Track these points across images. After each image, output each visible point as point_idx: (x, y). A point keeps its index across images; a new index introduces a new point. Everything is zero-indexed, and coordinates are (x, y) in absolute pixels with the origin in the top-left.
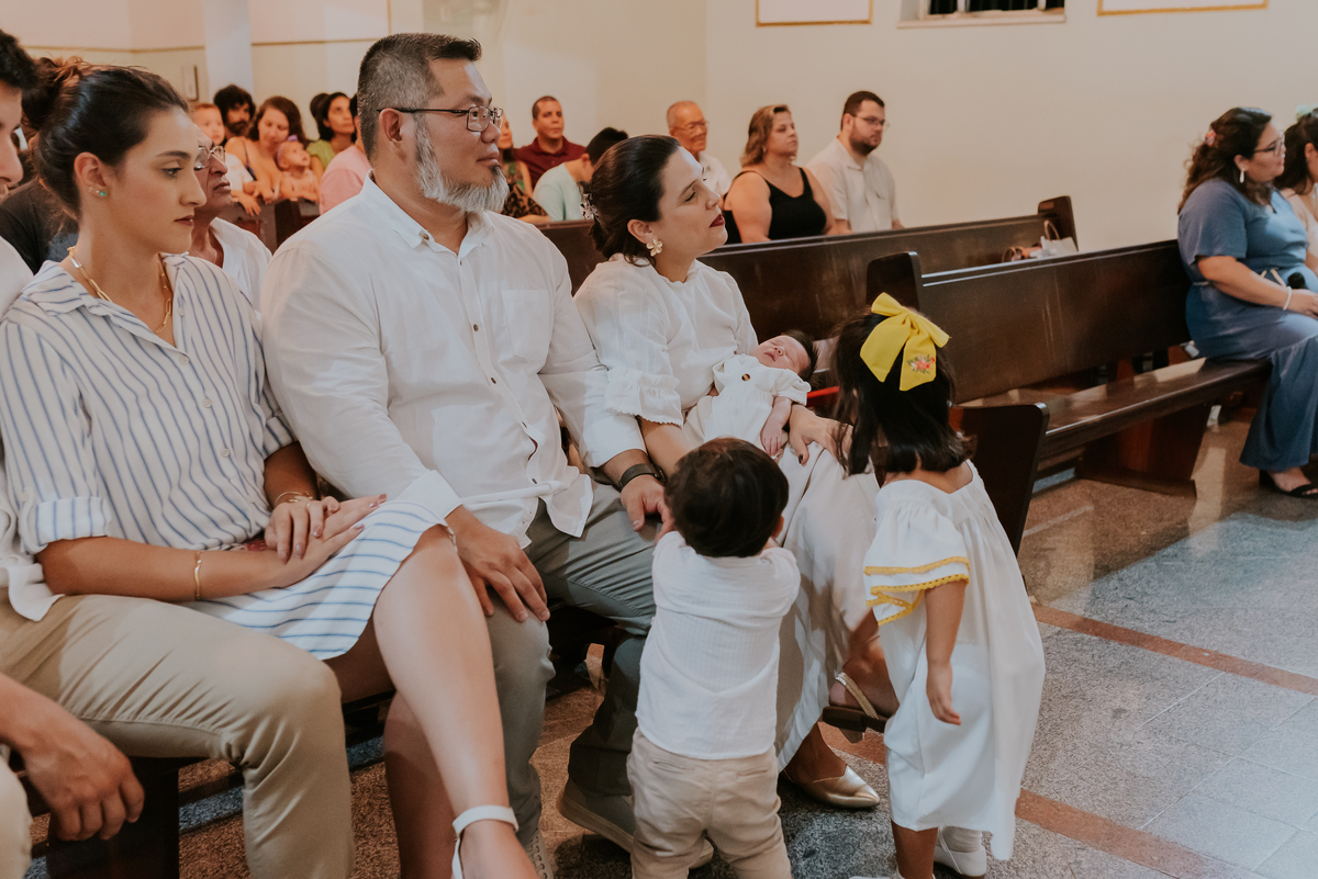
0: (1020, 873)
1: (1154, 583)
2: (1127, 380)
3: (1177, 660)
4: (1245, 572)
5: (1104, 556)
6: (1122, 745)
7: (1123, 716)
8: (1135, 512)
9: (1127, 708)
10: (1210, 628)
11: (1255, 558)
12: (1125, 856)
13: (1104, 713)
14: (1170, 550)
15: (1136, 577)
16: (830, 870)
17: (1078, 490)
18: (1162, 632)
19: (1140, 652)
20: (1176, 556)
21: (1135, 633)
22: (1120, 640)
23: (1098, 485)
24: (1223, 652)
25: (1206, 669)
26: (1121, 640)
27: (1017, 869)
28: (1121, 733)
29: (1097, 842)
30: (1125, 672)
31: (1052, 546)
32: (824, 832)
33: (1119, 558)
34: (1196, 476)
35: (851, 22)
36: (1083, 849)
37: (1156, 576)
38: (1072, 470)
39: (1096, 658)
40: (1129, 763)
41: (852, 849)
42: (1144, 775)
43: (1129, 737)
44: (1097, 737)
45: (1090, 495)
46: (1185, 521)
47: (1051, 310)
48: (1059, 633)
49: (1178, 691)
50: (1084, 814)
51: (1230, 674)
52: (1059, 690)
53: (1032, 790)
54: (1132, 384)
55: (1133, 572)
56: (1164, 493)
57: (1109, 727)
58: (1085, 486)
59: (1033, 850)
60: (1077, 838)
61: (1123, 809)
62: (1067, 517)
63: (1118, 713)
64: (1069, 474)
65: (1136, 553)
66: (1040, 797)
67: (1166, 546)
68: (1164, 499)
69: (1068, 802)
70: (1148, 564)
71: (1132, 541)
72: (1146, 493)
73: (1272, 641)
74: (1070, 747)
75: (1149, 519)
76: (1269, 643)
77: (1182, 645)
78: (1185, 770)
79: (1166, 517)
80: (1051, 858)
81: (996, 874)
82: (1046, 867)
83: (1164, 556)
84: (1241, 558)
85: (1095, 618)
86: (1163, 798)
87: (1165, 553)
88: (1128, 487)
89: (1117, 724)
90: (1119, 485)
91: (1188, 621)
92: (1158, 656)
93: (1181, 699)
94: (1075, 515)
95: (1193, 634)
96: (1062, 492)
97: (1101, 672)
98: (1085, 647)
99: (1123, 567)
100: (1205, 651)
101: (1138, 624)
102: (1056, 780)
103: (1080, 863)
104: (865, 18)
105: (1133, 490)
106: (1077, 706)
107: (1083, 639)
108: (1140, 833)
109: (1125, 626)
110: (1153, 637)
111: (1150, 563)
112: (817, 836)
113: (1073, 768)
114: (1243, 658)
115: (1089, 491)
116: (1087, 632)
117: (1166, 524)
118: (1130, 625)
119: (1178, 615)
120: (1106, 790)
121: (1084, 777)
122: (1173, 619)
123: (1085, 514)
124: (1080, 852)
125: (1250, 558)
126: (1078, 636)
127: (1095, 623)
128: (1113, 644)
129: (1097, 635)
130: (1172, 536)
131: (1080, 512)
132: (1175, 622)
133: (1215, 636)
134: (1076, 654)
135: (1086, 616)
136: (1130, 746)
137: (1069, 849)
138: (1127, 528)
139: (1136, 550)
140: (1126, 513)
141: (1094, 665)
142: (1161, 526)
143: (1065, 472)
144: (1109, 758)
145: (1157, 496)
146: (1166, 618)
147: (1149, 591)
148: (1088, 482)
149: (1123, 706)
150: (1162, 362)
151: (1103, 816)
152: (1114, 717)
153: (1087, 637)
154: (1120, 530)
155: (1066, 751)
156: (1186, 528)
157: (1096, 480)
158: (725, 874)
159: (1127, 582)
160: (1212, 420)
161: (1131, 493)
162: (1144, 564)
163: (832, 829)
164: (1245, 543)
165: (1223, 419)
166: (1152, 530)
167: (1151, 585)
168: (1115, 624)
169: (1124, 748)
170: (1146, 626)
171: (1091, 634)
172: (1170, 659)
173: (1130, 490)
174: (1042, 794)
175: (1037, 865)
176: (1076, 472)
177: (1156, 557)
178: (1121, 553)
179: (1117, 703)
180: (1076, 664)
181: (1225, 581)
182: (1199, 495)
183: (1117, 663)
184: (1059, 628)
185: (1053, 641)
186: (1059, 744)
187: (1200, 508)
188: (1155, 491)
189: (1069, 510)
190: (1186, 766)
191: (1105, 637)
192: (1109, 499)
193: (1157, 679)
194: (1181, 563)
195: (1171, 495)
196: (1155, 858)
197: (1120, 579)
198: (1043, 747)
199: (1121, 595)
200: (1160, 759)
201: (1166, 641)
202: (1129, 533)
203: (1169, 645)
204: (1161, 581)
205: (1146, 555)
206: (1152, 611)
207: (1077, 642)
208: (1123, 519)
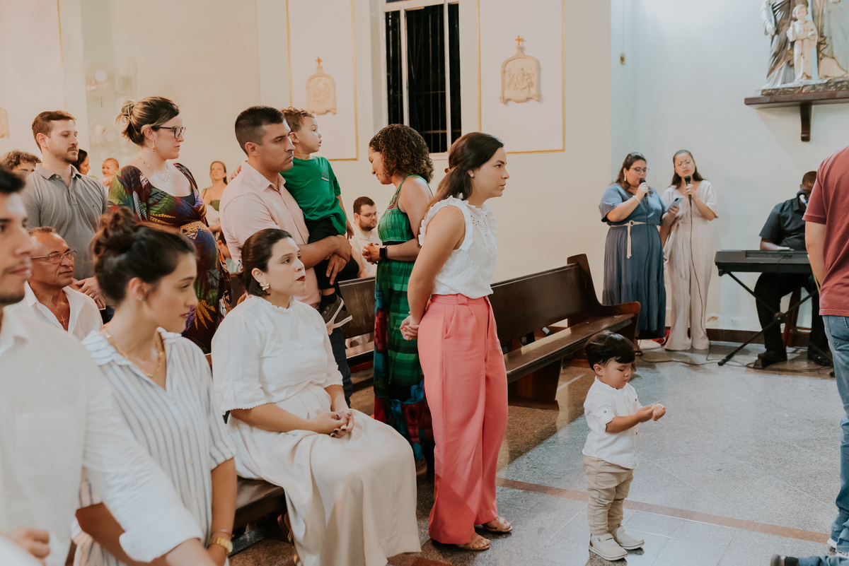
1: (546, 458)
2: (518, 350)
3: (565, 499)
5: (518, 445)
6: (545, 547)
7: (543, 531)
8: (529, 420)
9: (544, 527)
13: (533, 531)
14: (550, 440)
15: (536, 456)
18: (555, 485)
19: (546, 496)
20: (554, 442)
21: (541, 486)
26: (533, 490)
28: (544, 541)
30: (540, 508)
33: (525, 446)
34: (557, 398)
35: (347, 160)
37: (546, 454)
39: (524, 502)
40: (550, 557)
42: (559, 562)
43: (548, 543)
44: (532, 545)
46: (554, 423)
48: (502, 490)
49: (569, 516)
54: (520, 352)
55: (535, 453)
56: (542, 409)
57: (537, 539)
63: (540, 530)
65: (534, 443)
67: (548, 438)
68: (543, 412)
70: (541, 448)
71: (531, 436)
72: (533, 410)
74: (519, 551)
75: (537, 423)
79: (545, 421)
83: (548, 443)
85: (519, 480)
87: (548, 441)
89: (541, 536)
91: (567, 477)
92: (555, 498)
93: (570, 520)
97: (528, 509)
98: (517, 497)
99: (528, 451)
100: (577, 493)
104: (355, 157)
107: (515, 492)
109: (536, 483)
111: (542, 447)
116: (517, 488)
117: (546, 425)
118: (537, 482)
119: (561, 475)
126: (513, 491)
127: (520, 483)
128: (531, 493)
129: (522, 490)
130: (551, 432)
132: (560, 478)
133: (581, 484)
134: (512, 501)
136: (550, 547)
138: (527, 430)
139: (533, 441)
140: (524, 421)
141: (523, 506)
142: (544, 427)
144: (540, 555)
145: (539, 411)
146: (556, 477)
147: (544, 463)
149: (542, 526)
150: (531, 339)
152: (539, 533)
153: (517, 491)
154: (523, 431)
155: (518, 554)
156: (556, 427)
159: (532, 459)
162: (539, 449)
166: (539, 430)
168: (530, 483)
169: (547, 549)
170: (546, 482)
171: (519, 489)
172: (561, 499)
177: (545, 444)
178: (526, 443)
179: (539, 525)
180: (513, 506)
182: (560, 408)
183: (535, 503)
184: (502, 488)
185: (500, 495)
186: (514, 550)
188: (537, 408)
191: (527, 490)
192: (514, 415)
193: (557, 510)
194: (558, 446)
195: (546, 409)
197: (528, 458)
199: (530, 466)
201: (557, 489)
202: (528, 432)
203: (559, 491)
204: (549, 457)
205: (539, 443)
206: (548, 473)
207: (513, 494)
208: (524, 424)
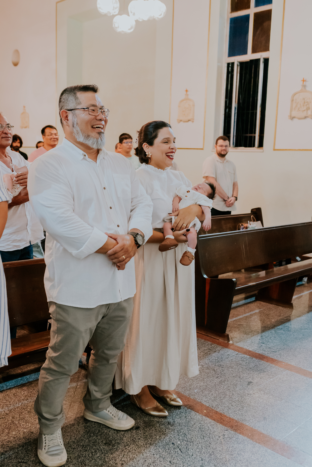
0: (204, 438)
1: (273, 338)
2: (271, 270)
3: (274, 365)
4: (303, 335)
7: (251, 384)
8: (272, 313)
9: (253, 381)
10: (287, 355)
11: (307, 330)
12: (240, 433)
13: (245, 383)
14: (280, 327)
15: (267, 336)
16: (143, 434)
17: (255, 304)
18: (271, 355)
19: (262, 362)
20: (282, 329)
21: (262, 355)
22: (256, 358)
23: (262, 303)
24: (289, 363)
25: (282, 369)
27: (204, 436)
28: (249, 390)
29: (232, 428)
30: (255, 369)
31: (242, 324)
32: (144, 421)
36: (227, 430)
37: (274, 336)
38: (255, 297)
39: (247, 364)
40: (249, 401)
41: (152, 427)
42: (253, 405)
43: (251, 392)
44: (241, 392)
45: (259, 306)
46: (290, 316)
47: (245, 247)
49: (271, 376)
50: (230, 418)
51: (289, 371)
52: (232, 374)
53: (215, 409)
54: (273, 271)
55: (267, 334)
56: (283, 307)
57: (245, 388)
58: (258, 303)
59: (210, 430)
60: (226, 426)
61: (243, 417)
62: (250, 313)
63: (250, 383)
64: (253, 299)
65: (269, 327)
66: (217, 412)
67: (279, 325)
68: (283, 309)
69: (226, 414)
71: (269, 323)
72: (277, 306)
73: (306, 360)
74: (231, 394)
75: (276, 315)
76: (305, 361)
77: (276, 360)
78: (267, 404)
79: (282, 315)
80: (216, 433)
81: (196, 438)
82: (213, 436)
83: (278, 329)
84: (303, 330)
85: (250, 349)
86: (257, 414)
87: (278, 328)
88: (272, 304)
89: (248, 387)
90: (269, 303)
91: (280, 352)
92: (268, 364)
93: (271, 379)
94: (252, 313)
95: (281, 356)
96: (249, 305)
97: (248, 368)
98: (245, 360)
99: (264, 332)
100: (284, 363)
101: (264, 352)
102: (224, 406)
103: (224, 435)
105: (273, 305)
106: (237, 380)
107: (244, 357)
108: (247, 426)
109: (259, 353)
110: (267, 357)
111: (273, 331)
112: (141, 422)
113: (230, 402)
114: (295, 365)
115: (259, 305)
116: (246, 355)
117: (281, 317)
118: (260, 352)
119: (278, 350)
120: (239, 410)
121: (233, 405)
122: (275, 351)
123: (256, 313)
124: (226, 432)
125: (306, 330)
126: (243, 355)
127: (250, 351)
128: (254, 359)
129: (249, 355)
130: (282, 322)
131: (254, 312)
132: (276, 352)
133: (288, 357)
134: (241, 362)
135: (247, 349)
136: (251, 395)
137: (222, 430)
138: (268, 318)
139: (269, 326)
140: (269, 313)
141: (246, 366)
142: (279, 318)
143: (253, 298)
144: (243, 399)
145: (280, 308)
146: (273, 351)
147: (270, 341)
148: (259, 302)
149: (252, 381)
151: (236, 419)
152: (248, 384)
153: (246, 356)
154: (265, 319)
157: (262, 301)
158: (108, 434)
159: (264, 337)
160: (305, 282)
161: (272, 306)
162: (271, 331)
163: (147, 419)
164: (305, 325)
165: (309, 281)
166: (276, 320)
167: (271, 339)
168: (256, 352)
169: (249, 395)
170: (266, 353)
171: (247, 355)
172: (271, 365)
173: (272, 305)
174: (218, 411)
175: (210, 435)
176: (255, 298)
177: (275, 329)
179: (250, 380)
180: (240, 365)
181: (296, 338)
182: (294, 308)
183: (253, 365)
184: (237, 353)
186: (228, 393)
187: (294, 312)
188: (280, 306)
189: (250, 311)
190: (267, 403)
191: (252, 357)
192: (265, 308)
193: (265, 372)
194: (283, 331)
195: (285, 307)
196: (250, 435)
197: (262, 336)
198: (222, 394)
199: (260, 342)
200: (260, 400)
201: (272, 359)
202: (268, 320)
203: (272, 361)
204: (275, 337)
205: (272, 328)
206: (269, 348)
207: (242, 358)
208: (268, 315)
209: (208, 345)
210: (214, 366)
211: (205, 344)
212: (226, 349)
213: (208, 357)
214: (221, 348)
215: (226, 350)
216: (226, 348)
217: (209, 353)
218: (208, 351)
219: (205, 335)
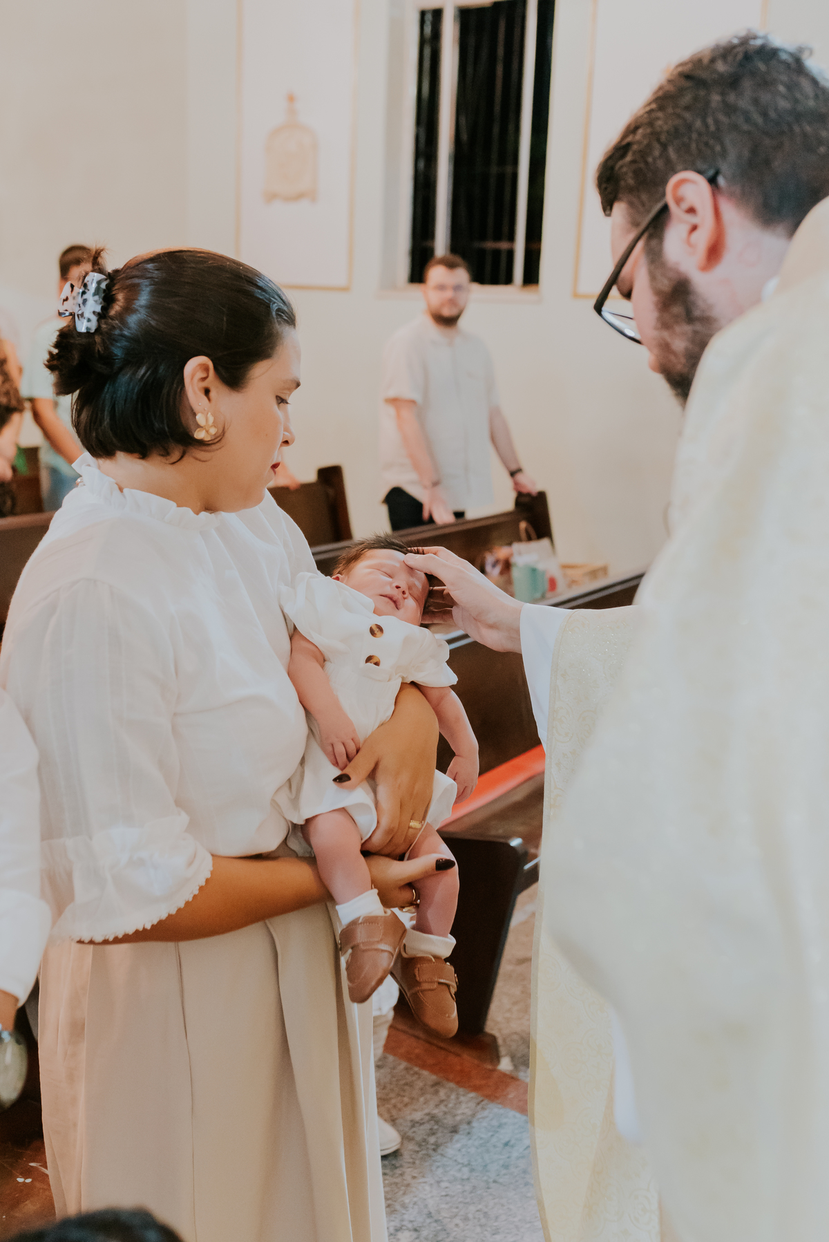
104: (345, 284)
209: (423, 1091)
210: (461, 1225)
211: (410, 1085)
212: (491, 1105)
213: (434, 1168)
214: (472, 1105)
215: (494, 1112)
216: (493, 1101)
217: (432, 1140)
218: (427, 1126)
219: (404, 1032)
